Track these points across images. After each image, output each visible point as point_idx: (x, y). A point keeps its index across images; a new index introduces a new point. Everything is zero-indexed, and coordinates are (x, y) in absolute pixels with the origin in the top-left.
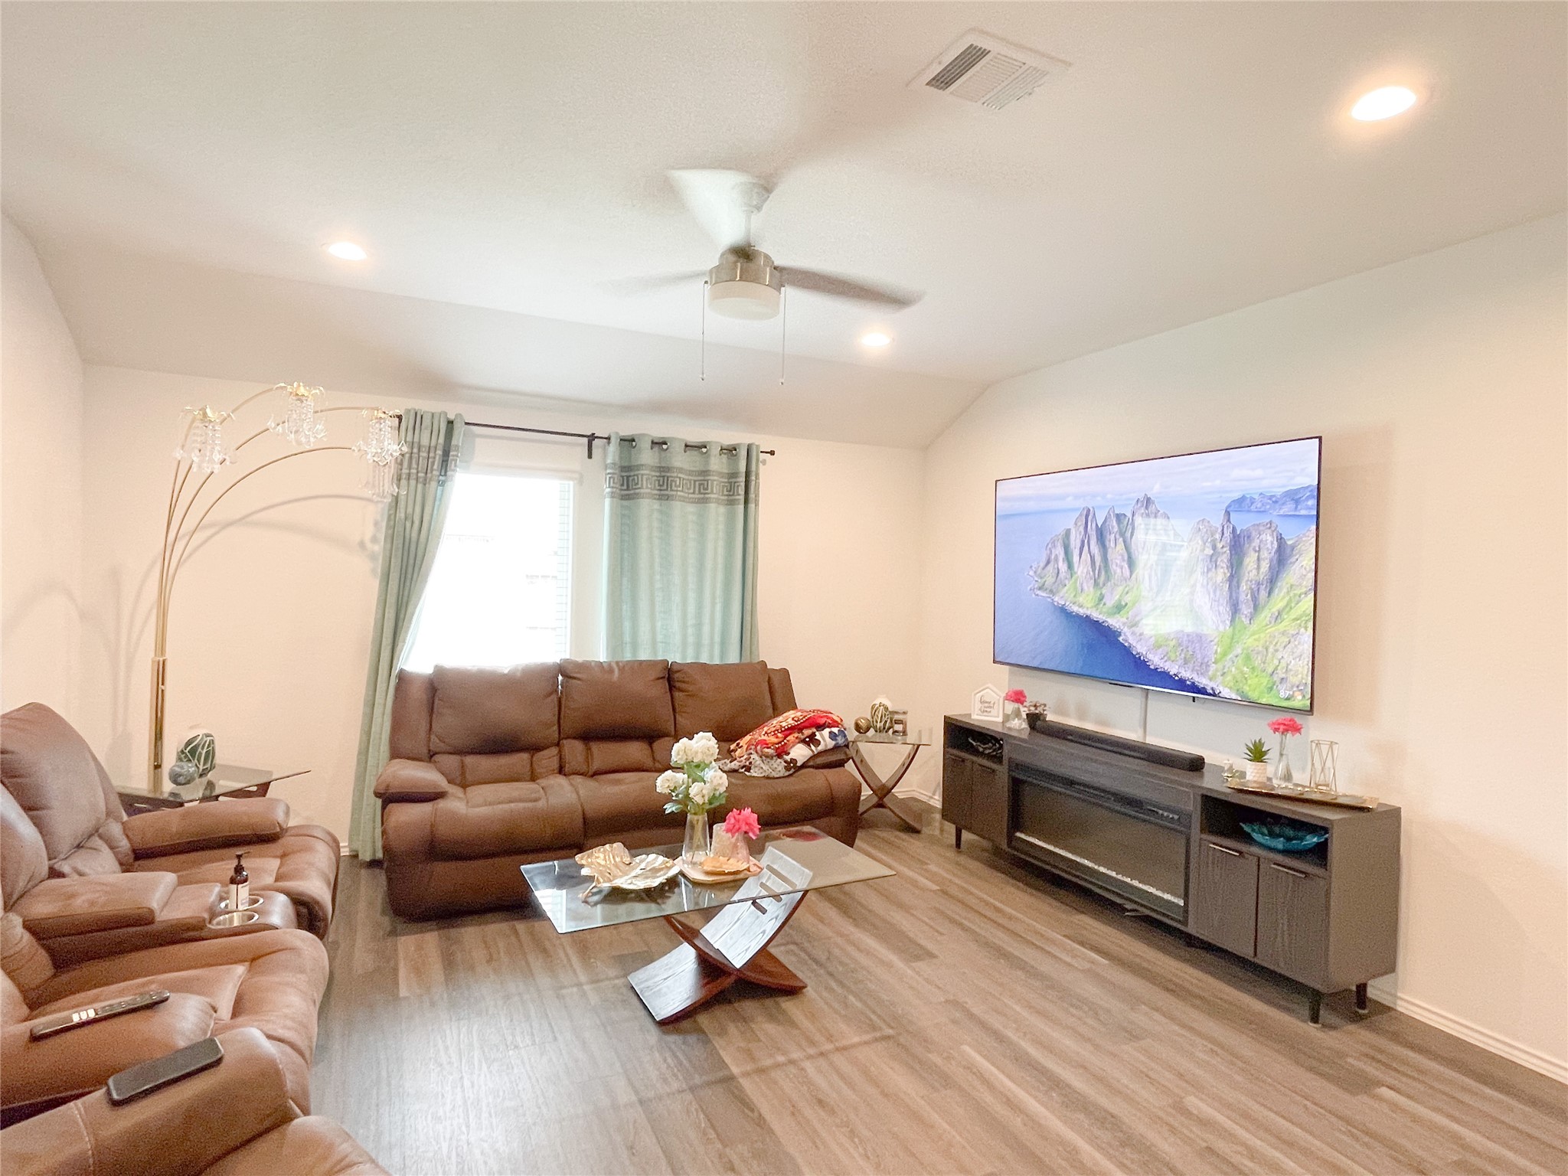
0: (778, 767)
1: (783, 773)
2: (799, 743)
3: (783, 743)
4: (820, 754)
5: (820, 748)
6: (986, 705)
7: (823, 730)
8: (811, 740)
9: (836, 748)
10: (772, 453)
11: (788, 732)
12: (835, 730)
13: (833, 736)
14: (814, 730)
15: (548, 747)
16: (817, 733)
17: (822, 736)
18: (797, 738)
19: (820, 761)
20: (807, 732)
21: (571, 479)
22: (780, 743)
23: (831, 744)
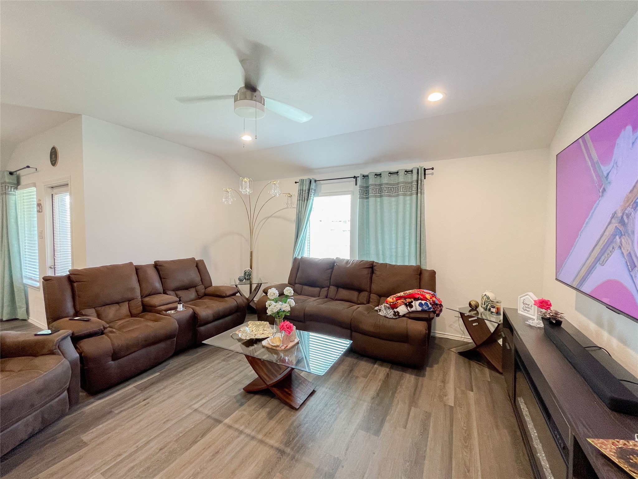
0: (390, 313)
1: (392, 316)
2: (404, 304)
3: (394, 303)
4: (413, 312)
5: (412, 309)
6: (527, 306)
7: (417, 301)
8: (410, 305)
9: (423, 311)
10: (433, 169)
11: (399, 298)
12: (423, 302)
13: (421, 305)
14: (413, 300)
15: (324, 288)
16: (413, 302)
17: (415, 303)
18: (402, 302)
19: (412, 315)
20: (409, 300)
21: (350, 194)
22: (393, 302)
23: (419, 309)
